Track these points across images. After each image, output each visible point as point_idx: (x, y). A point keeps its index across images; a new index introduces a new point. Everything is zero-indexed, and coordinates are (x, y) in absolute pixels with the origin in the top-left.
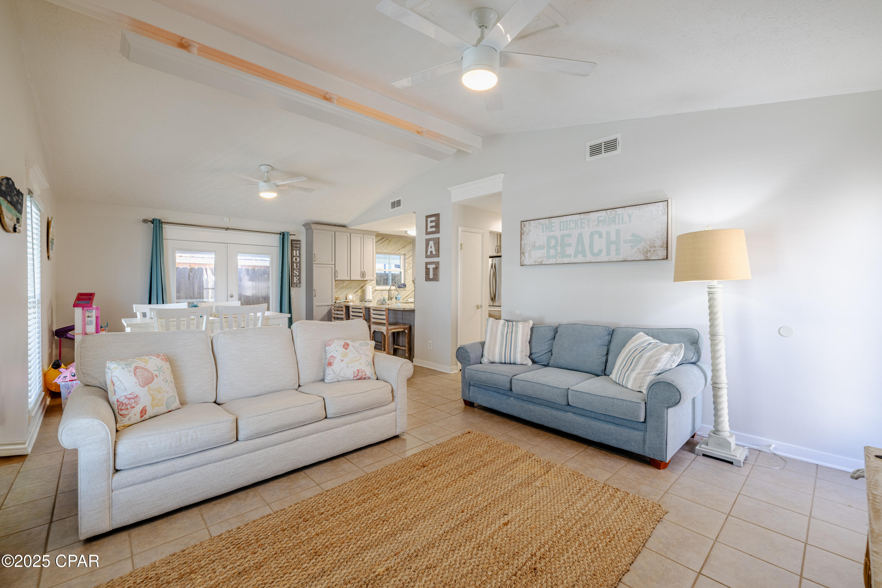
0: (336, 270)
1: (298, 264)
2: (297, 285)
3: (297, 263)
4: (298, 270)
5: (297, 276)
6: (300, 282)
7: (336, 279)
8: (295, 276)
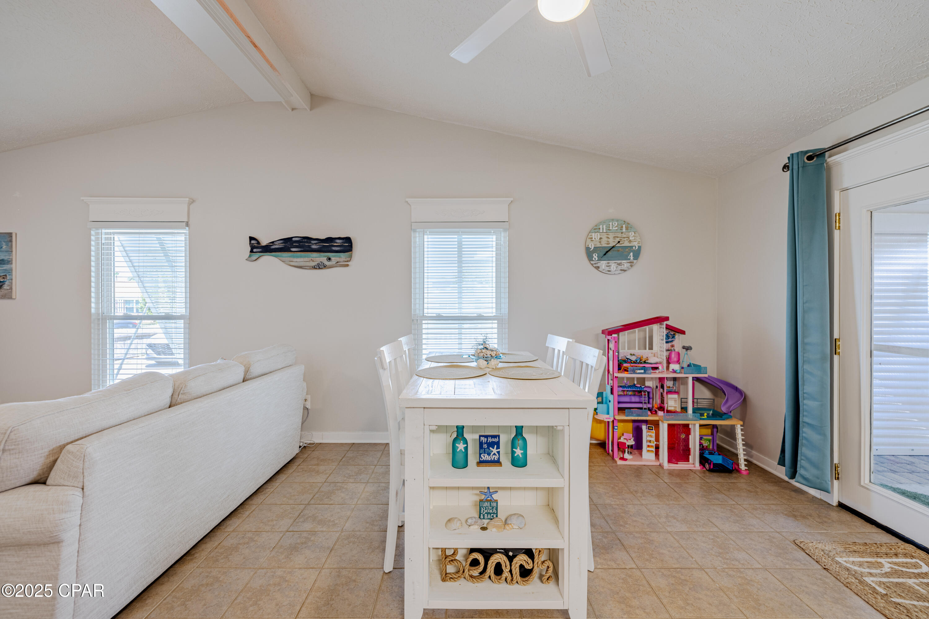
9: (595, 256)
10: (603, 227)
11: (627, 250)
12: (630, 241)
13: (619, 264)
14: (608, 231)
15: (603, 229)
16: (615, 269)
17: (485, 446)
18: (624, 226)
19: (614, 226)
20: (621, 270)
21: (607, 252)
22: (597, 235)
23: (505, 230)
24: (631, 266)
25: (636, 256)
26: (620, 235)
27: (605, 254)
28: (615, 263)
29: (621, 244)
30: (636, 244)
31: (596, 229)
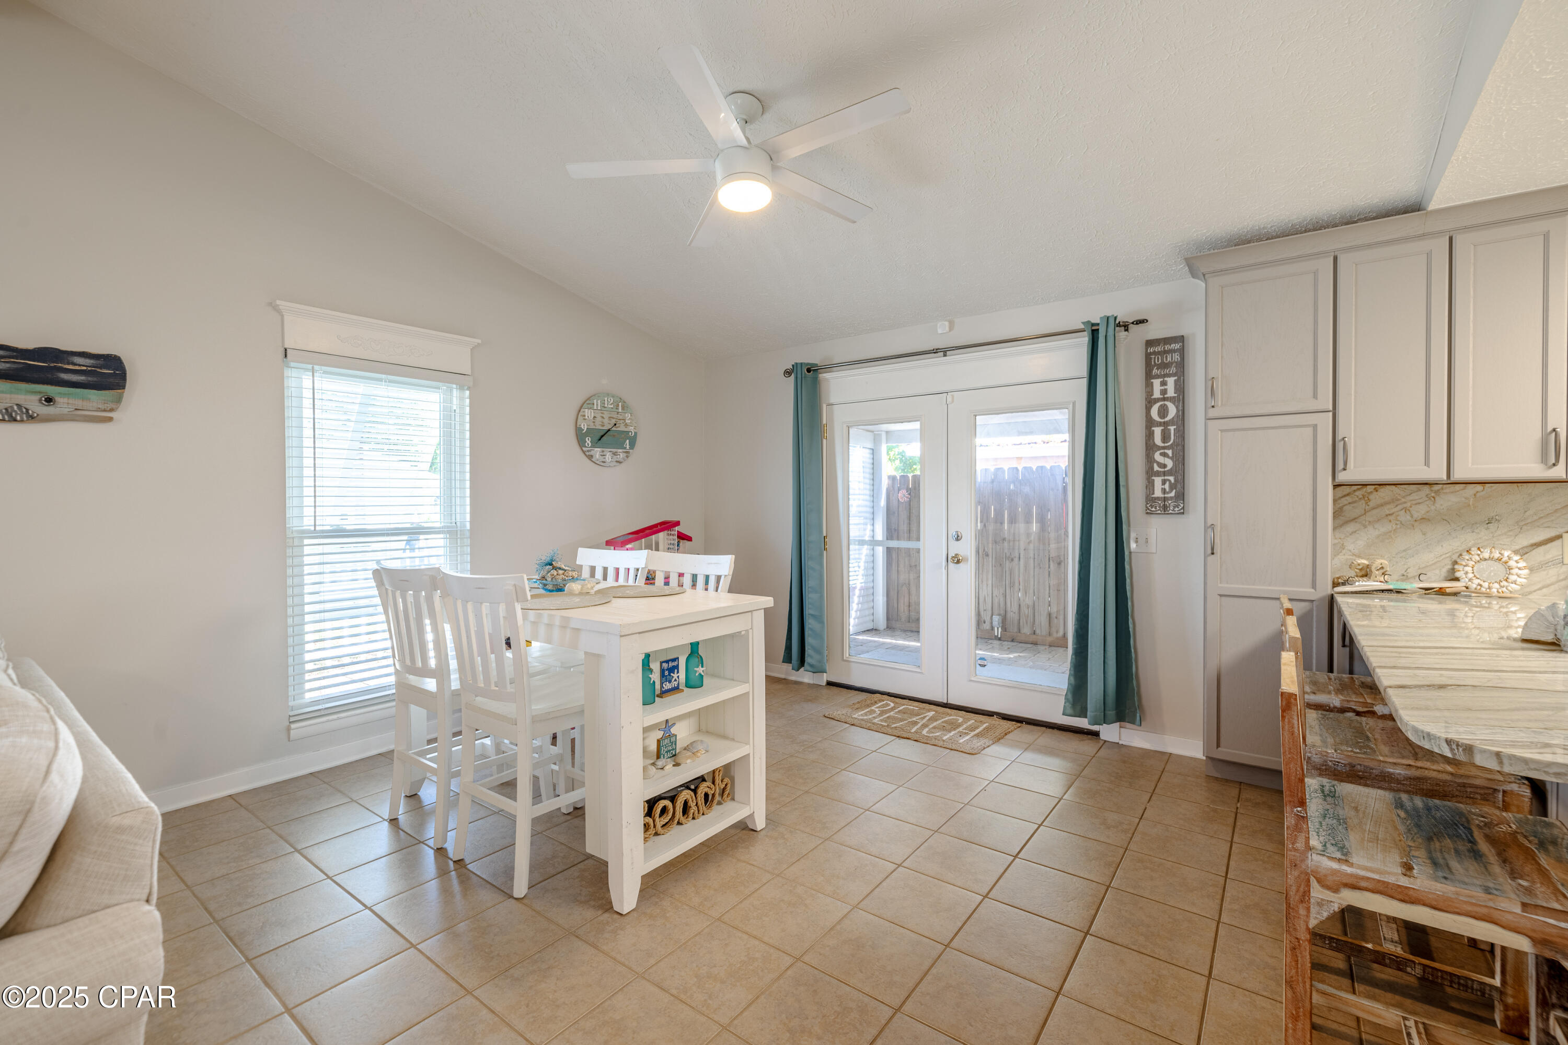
0: (1340, 436)
1: (1172, 428)
2: (1165, 508)
3: (1165, 424)
4: (1170, 452)
5: (1164, 474)
6: (1181, 497)
7: (1342, 477)
8: (1158, 474)
9: (588, 441)
10: (597, 402)
11: (623, 436)
12: (626, 425)
13: (615, 454)
14: (603, 409)
15: (597, 405)
16: (610, 460)
17: (666, 673)
18: (620, 404)
19: (609, 403)
20: (617, 461)
21: (602, 436)
22: (591, 412)
23: (461, 388)
24: (627, 457)
25: (632, 445)
26: (615, 416)
27: (600, 440)
28: (610, 452)
29: (617, 427)
30: (631, 429)
31: (587, 403)
